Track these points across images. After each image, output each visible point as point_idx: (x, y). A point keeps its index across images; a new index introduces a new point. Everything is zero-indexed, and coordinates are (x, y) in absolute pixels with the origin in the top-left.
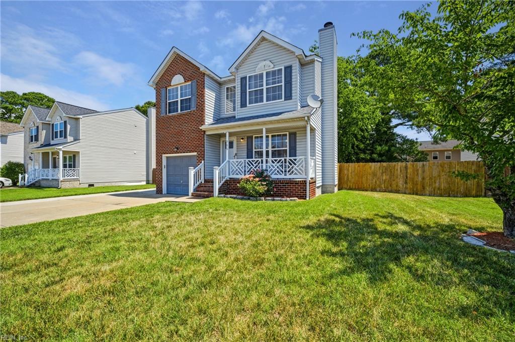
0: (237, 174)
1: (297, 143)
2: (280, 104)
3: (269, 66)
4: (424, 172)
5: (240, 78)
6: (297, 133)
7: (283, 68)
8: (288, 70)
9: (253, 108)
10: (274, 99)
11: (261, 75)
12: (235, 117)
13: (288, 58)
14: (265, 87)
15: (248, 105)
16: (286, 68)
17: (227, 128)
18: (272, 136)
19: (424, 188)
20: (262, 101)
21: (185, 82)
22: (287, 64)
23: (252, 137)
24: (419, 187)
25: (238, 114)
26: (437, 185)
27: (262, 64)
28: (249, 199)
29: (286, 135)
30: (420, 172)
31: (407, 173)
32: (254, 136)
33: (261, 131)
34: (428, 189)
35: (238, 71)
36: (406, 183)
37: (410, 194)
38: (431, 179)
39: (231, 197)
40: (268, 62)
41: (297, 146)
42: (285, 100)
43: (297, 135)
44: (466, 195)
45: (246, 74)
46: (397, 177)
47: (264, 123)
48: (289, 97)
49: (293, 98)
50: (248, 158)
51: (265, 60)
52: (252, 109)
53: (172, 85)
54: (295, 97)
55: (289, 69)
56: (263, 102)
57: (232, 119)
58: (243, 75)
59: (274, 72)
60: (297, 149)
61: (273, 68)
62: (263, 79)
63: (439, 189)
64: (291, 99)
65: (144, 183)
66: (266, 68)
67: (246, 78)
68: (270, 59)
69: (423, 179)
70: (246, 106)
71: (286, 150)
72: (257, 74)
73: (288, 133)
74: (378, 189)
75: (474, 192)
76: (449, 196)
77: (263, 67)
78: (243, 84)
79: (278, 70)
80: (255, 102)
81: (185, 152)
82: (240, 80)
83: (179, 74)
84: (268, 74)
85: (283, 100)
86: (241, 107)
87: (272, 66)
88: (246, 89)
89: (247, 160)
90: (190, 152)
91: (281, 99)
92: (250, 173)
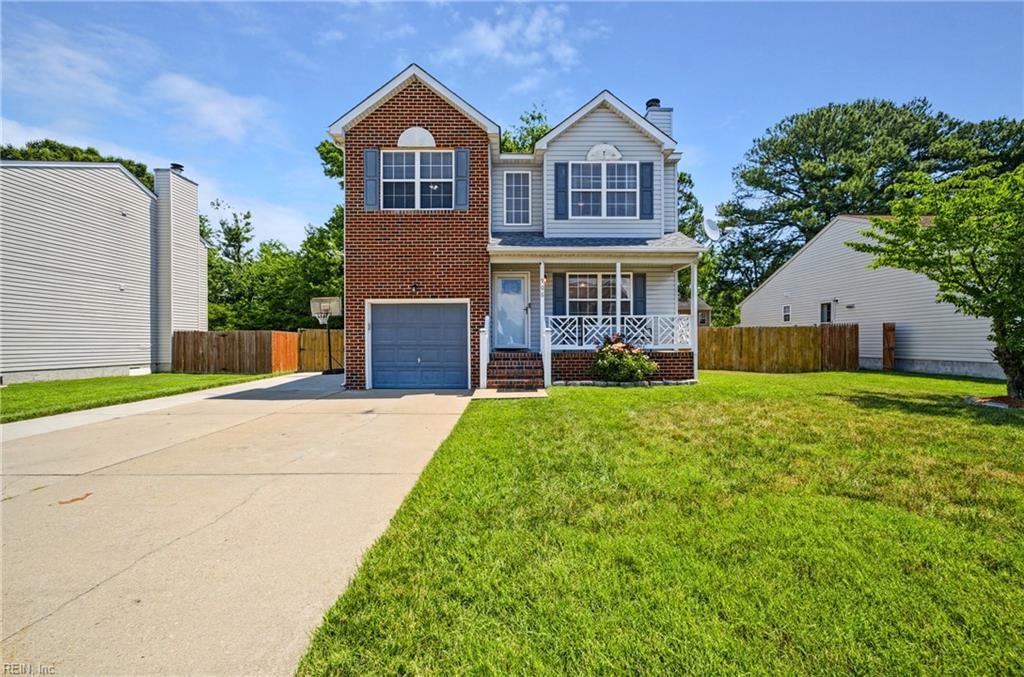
0: (564, 343)
1: (648, 292)
2: (632, 225)
3: (614, 155)
4: (760, 340)
5: (553, 163)
6: (647, 274)
7: (638, 163)
8: (648, 170)
9: (582, 222)
10: (621, 213)
11: (598, 168)
12: (541, 234)
13: (643, 149)
14: (604, 190)
15: (570, 216)
16: (643, 165)
17: (547, 255)
18: (606, 277)
19: (760, 363)
20: (597, 212)
21: (437, 146)
22: (646, 159)
23: (563, 276)
24: (756, 361)
25: (551, 231)
26: (775, 357)
27: (599, 148)
28: (619, 385)
29: (628, 276)
30: (756, 340)
31: (742, 341)
32: (568, 274)
33: (613, 267)
34: (765, 364)
35: (550, 149)
36: (741, 356)
37: (745, 371)
38: (768, 349)
39: (582, 385)
40: (610, 148)
41: (647, 297)
42: (641, 218)
43: (647, 279)
44: (804, 370)
45: (567, 158)
46: (730, 348)
47: (622, 255)
48: (648, 214)
49: (655, 216)
50: (554, 314)
51: (605, 143)
52: (577, 225)
53: (399, 145)
54: (658, 217)
55: (648, 167)
56: (600, 215)
57: (536, 237)
58: (561, 160)
59: (621, 168)
60: (647, 301)
61: (621, 159)
62: (600, 174)
63: (777, 363)
64: (652, 218)
65: (147, 371)
66: (607, 157)
67: (566, 165)
68: (616, 144)
69: (760, 349)
70: (567, 218)
71: (629, 302)
72: (589, 165)
73: (631, 274)
74: (706, 367)
75: (811, 366)
76: (787, 372)
77: (603, 154)
78: (561, 176)
79: (629, 165)
80: (586, 212)
81: (436, 297)
82: (553, 168)
83: (419, 125)
84: (610, 168)
85: (638, 217)
86: (556, 219)
87: (619, 156)
88: (567, 187)
89: (584, 318)
90: (449, 297)
91: (635, 215)
92: (591, 341)
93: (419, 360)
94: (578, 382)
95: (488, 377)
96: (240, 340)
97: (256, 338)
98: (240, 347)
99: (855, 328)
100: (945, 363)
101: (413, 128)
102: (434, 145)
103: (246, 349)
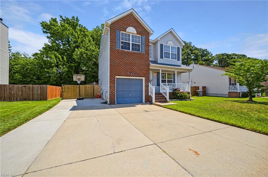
5: (160, 44)
10: (174, 58)
13: (178, 44)
14: (170, 52)
15: (164, 58)
17: (162, 67)
18: (168, 74)
20: (169, 58)
21: (137, 34)
22: (178, 47)
25: (159, 61)
27: (170, 42)
29: (172, 74)
35: (160, 40)
49: (180, 60)
51: (171, 41)
52: (165, 60)
53: (126, 31)
55: (179, 49)
58: (162, 43)
62: (170, 48)
66: (171, 45)
67: (163, 45)
68: (173, 42)
70: (163, 58)
71: (172, 80)
72: (167, 46)
79: (175, 47)
80: (167, 58)
81: (136, 77)
82: (160, 45)
83: (132, 27)
84: (172, 47)
85: (177, 60)
86: (160, 58)
87: (173, 45)
88: (163, 50)
89: (169, 84)
90: (140, 77)
91: (176, 59)
92: (171, 89)
93: (130, 95)
94: (174, 100)
95: (155, 99)
96: (32, 88)
97: (40, 88)
98: (32, 91)
99: (199, 87)
100: (215, 94)
101: (130, 27)
102: (136, 33)
103: (35, 92)
